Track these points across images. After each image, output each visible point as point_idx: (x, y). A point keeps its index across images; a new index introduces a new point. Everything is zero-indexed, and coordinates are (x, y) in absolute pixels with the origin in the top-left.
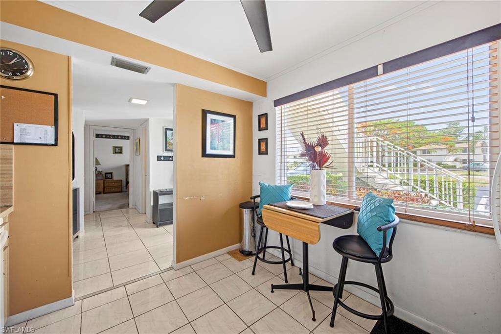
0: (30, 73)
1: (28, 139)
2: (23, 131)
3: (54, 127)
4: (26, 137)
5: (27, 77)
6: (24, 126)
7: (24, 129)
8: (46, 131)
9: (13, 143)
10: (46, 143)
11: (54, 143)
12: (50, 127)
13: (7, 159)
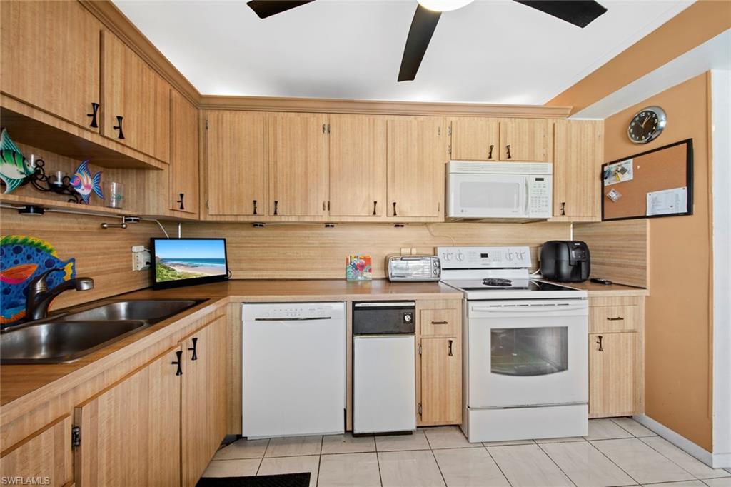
0: (662, 124)
1: (659, 210)
2: (655, 200)
3: (686, 188)
4: (657, 208)
5: (662, 130)
6: (655, 194)
7: (656, 198)
8: (677, 195)
9: (646, 217)
10: (677, 212)
11: (686, 211)
12: (681, 189)
13: (641, 235)
